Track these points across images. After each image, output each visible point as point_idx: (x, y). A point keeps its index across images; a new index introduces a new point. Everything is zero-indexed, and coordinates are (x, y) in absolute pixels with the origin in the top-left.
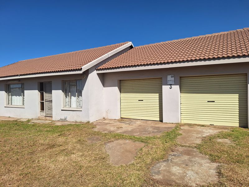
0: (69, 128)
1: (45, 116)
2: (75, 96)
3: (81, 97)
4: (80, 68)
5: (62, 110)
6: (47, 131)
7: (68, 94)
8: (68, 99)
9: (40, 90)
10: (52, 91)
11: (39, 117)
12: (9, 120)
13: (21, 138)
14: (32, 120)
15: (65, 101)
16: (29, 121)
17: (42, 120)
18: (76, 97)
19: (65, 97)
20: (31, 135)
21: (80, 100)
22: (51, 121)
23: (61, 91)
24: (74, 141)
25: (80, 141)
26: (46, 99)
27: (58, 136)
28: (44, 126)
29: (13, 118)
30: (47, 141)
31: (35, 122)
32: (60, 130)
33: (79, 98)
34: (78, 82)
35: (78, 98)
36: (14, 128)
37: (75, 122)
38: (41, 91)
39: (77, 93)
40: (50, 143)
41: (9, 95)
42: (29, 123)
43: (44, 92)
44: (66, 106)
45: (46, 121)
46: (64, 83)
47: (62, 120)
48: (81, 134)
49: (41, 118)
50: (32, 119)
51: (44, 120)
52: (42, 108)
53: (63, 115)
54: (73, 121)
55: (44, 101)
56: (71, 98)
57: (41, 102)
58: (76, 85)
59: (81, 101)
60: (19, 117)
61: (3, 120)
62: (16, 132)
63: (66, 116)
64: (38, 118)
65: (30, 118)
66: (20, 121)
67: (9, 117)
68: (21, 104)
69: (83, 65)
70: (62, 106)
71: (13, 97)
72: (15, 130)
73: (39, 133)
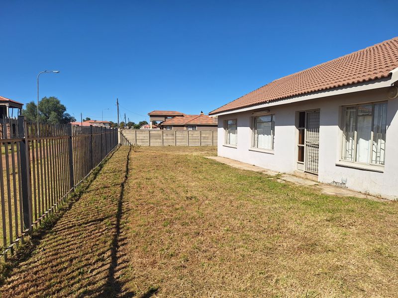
0: (351, 206)
1: (305, 172)
2: (367, 139)
3: (383, 141)
4: (386, 74)
5: (336, 165)
6: (305, 203)
7: (350, 133)
8: (351, 144)
9: (298, 125)
10: (320, 126)
11: (294, 172)
12: (253, 170)
13: (260, 207)
14: (283, 175)
15: (344, 147)
16: (278, 176)
17: (300, 177)
18: (371, 141)
19: (344, 139)
20: (277, 206)
21: (379, 148)
22: (315, 183)
23: (337, 128)
24: (365, 248)
25: (378, 252)
26: (307, 141)
27: (327, 220)
28: (302, 190)
29: (258, 168)
30: (303, 228)
31: (288, 180)
32: (330, 206)
33: (377, 142)
34: (377, 108)
35: (376, 144)
36: (256, 186)
37: (365, 194)
38: (300, 126)
39: (372, 133)
40: (308, 235)
41: (255, 133)
42: (279, 181)
43: (306, 130)
44: (345, 158)
45: (307, 180)
46: (344, 110)
47: (335, 185)
48: (382, 233)
49: (298, 174)
50: (285, 174)
51: (303, 178)
52: (301, 158)
53: (340, 175)
54: (359, 190)
55: (305, 145)
56: (357, 143)
57: (299, 146)
58: (373, 115)
59: (382, 151)
60: (266, 168)
61: (246, 169)
62: (258, 192)
63: (344, 178)
64: (293, 174)
65: (282, 172)
66: (266, 175)
67: (254, 165)
68: (270, 147)
69: (394, 67)
70: (339, 158)
71: (259, 136)
72: (257, 189)
73: (291, 205)
